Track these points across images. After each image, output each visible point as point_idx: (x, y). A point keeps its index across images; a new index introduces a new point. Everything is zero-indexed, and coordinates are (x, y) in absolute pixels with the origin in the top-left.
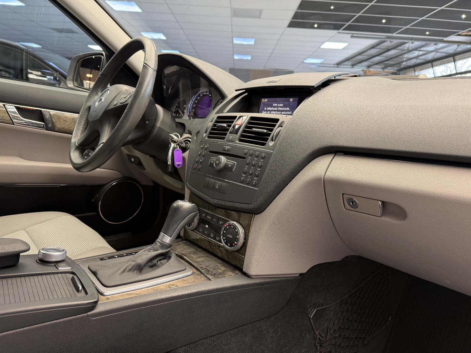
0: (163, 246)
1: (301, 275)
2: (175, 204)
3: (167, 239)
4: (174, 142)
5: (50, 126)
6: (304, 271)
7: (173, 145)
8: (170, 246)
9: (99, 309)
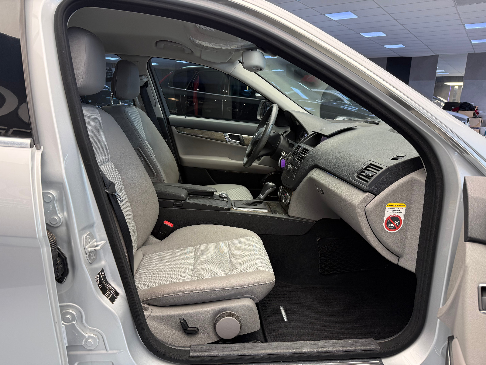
0: (260, 199)
1: (316, 221)
2: (267, 183)
3: (262, 197)
4: (282, 156)
5: (242, 143)
6: (318, 220)
7: (281, 157)
8: (262, 199)
9: (231, 211)
